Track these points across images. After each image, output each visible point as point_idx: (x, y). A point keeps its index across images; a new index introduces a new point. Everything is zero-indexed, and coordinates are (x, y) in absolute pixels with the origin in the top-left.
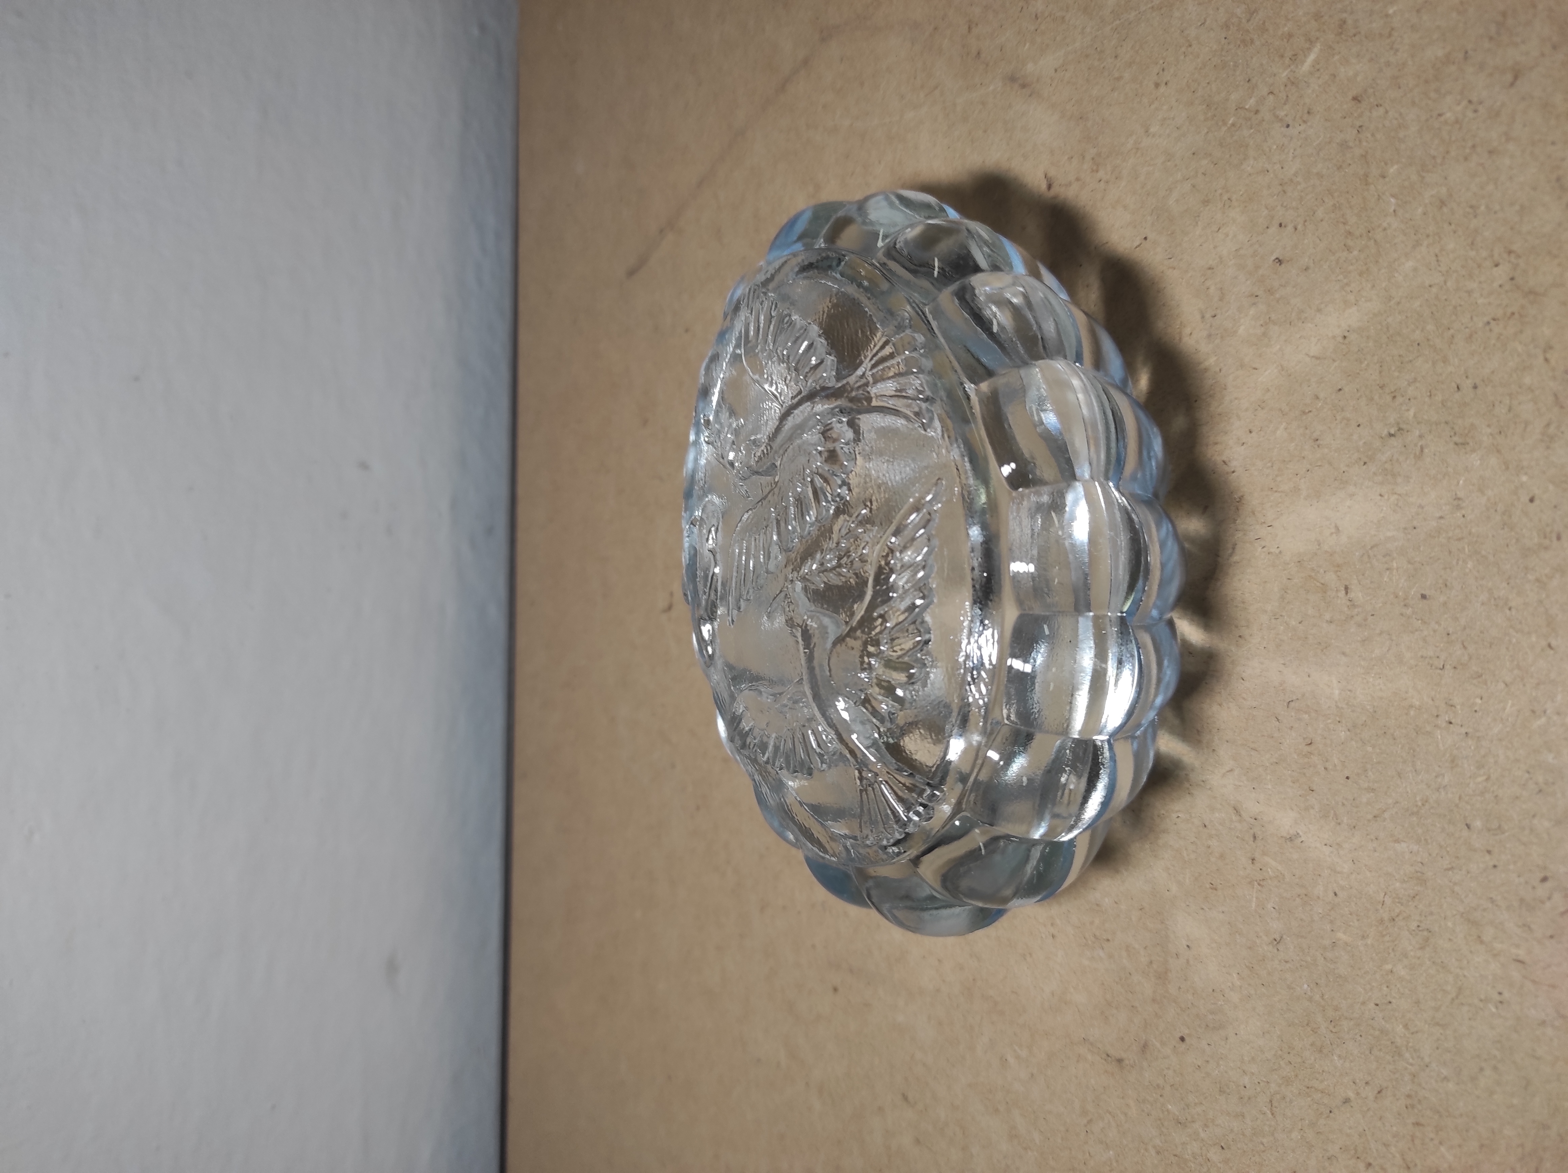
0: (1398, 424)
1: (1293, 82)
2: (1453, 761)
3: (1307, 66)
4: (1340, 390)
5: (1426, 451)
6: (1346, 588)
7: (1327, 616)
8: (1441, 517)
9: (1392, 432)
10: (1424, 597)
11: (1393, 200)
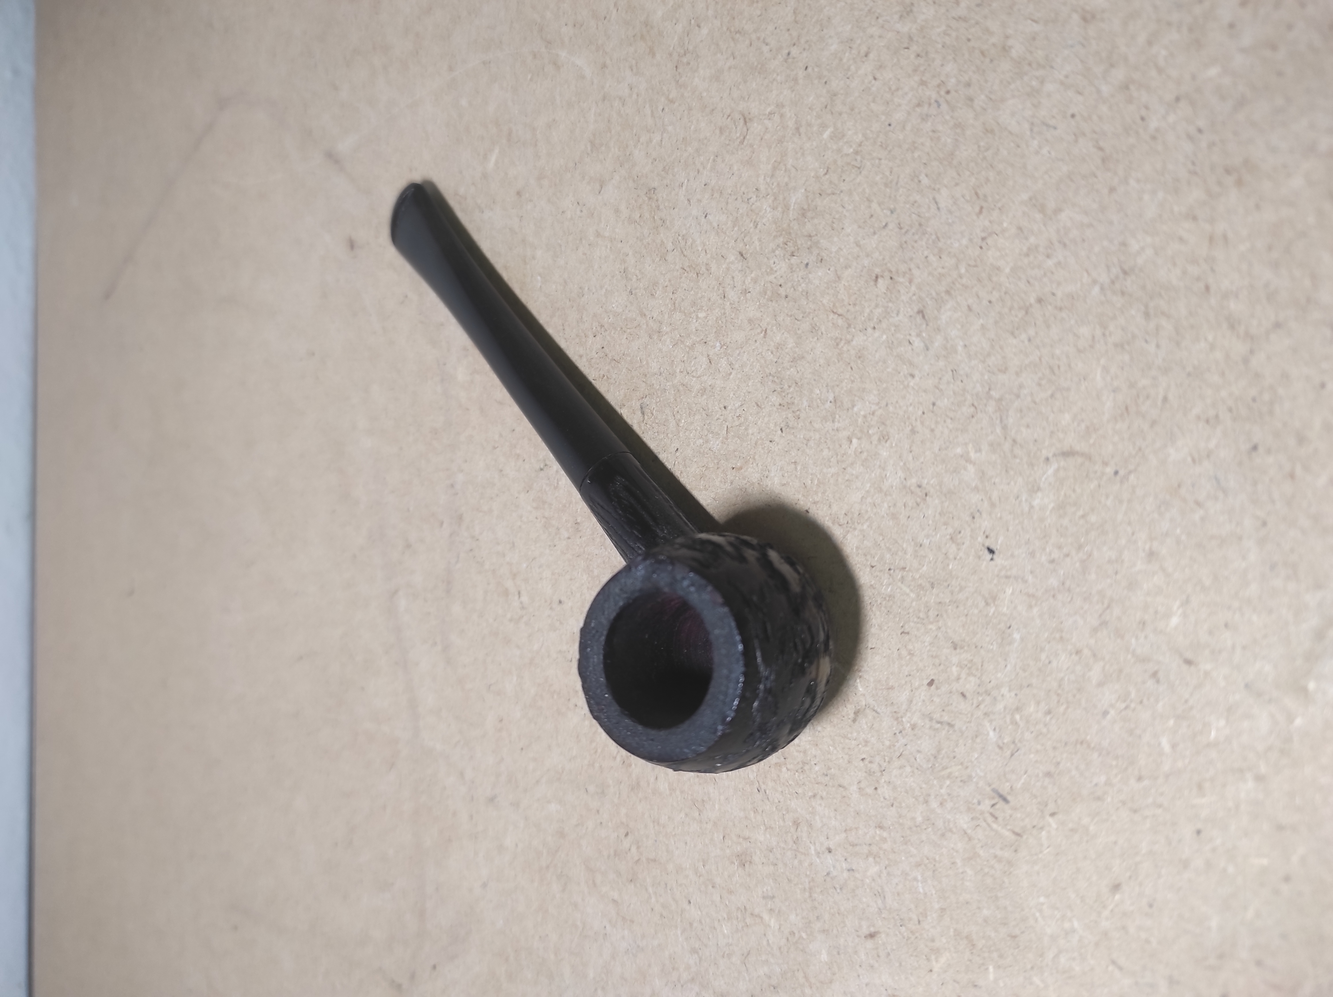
0: (545, 460)
1: (485, 176)
2: (578, 737)
3: (491, 164)
4: (514, 430)
5: (560, 483)
6: (519, 593)
7: (509, 616)
8: (569, 538)
9: (542, 467)
10: (560, 602)
11: (539, 278)
